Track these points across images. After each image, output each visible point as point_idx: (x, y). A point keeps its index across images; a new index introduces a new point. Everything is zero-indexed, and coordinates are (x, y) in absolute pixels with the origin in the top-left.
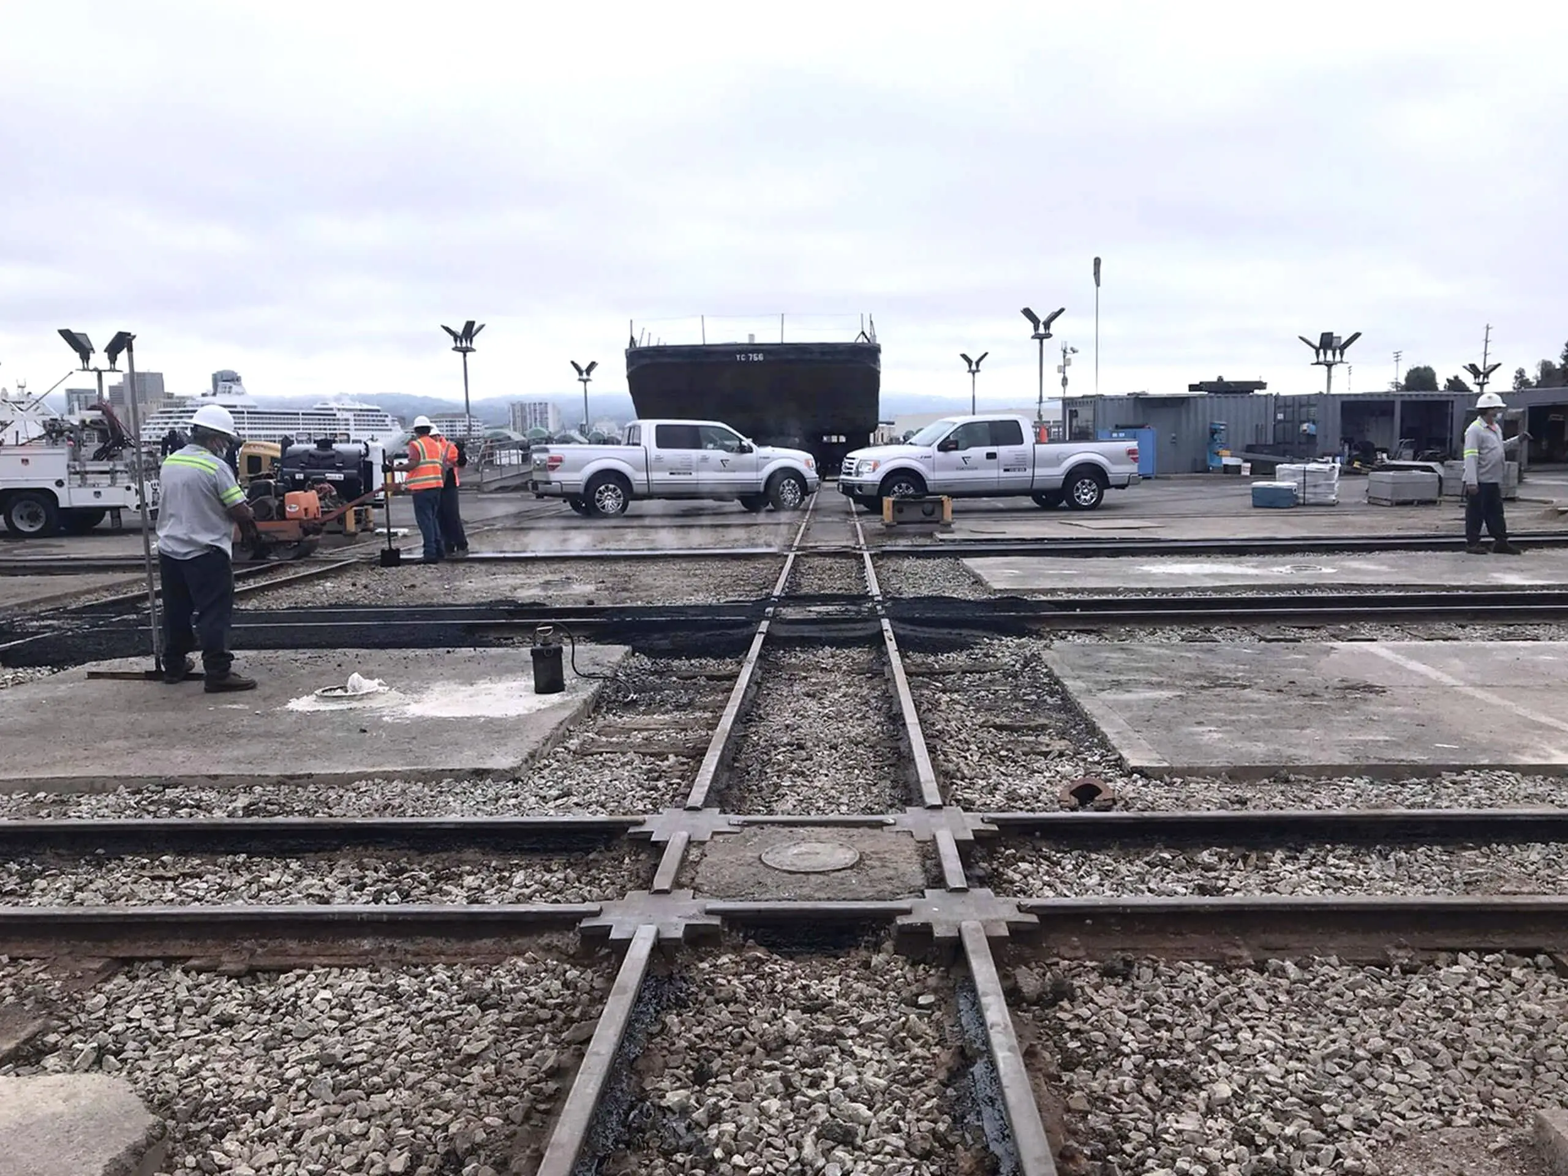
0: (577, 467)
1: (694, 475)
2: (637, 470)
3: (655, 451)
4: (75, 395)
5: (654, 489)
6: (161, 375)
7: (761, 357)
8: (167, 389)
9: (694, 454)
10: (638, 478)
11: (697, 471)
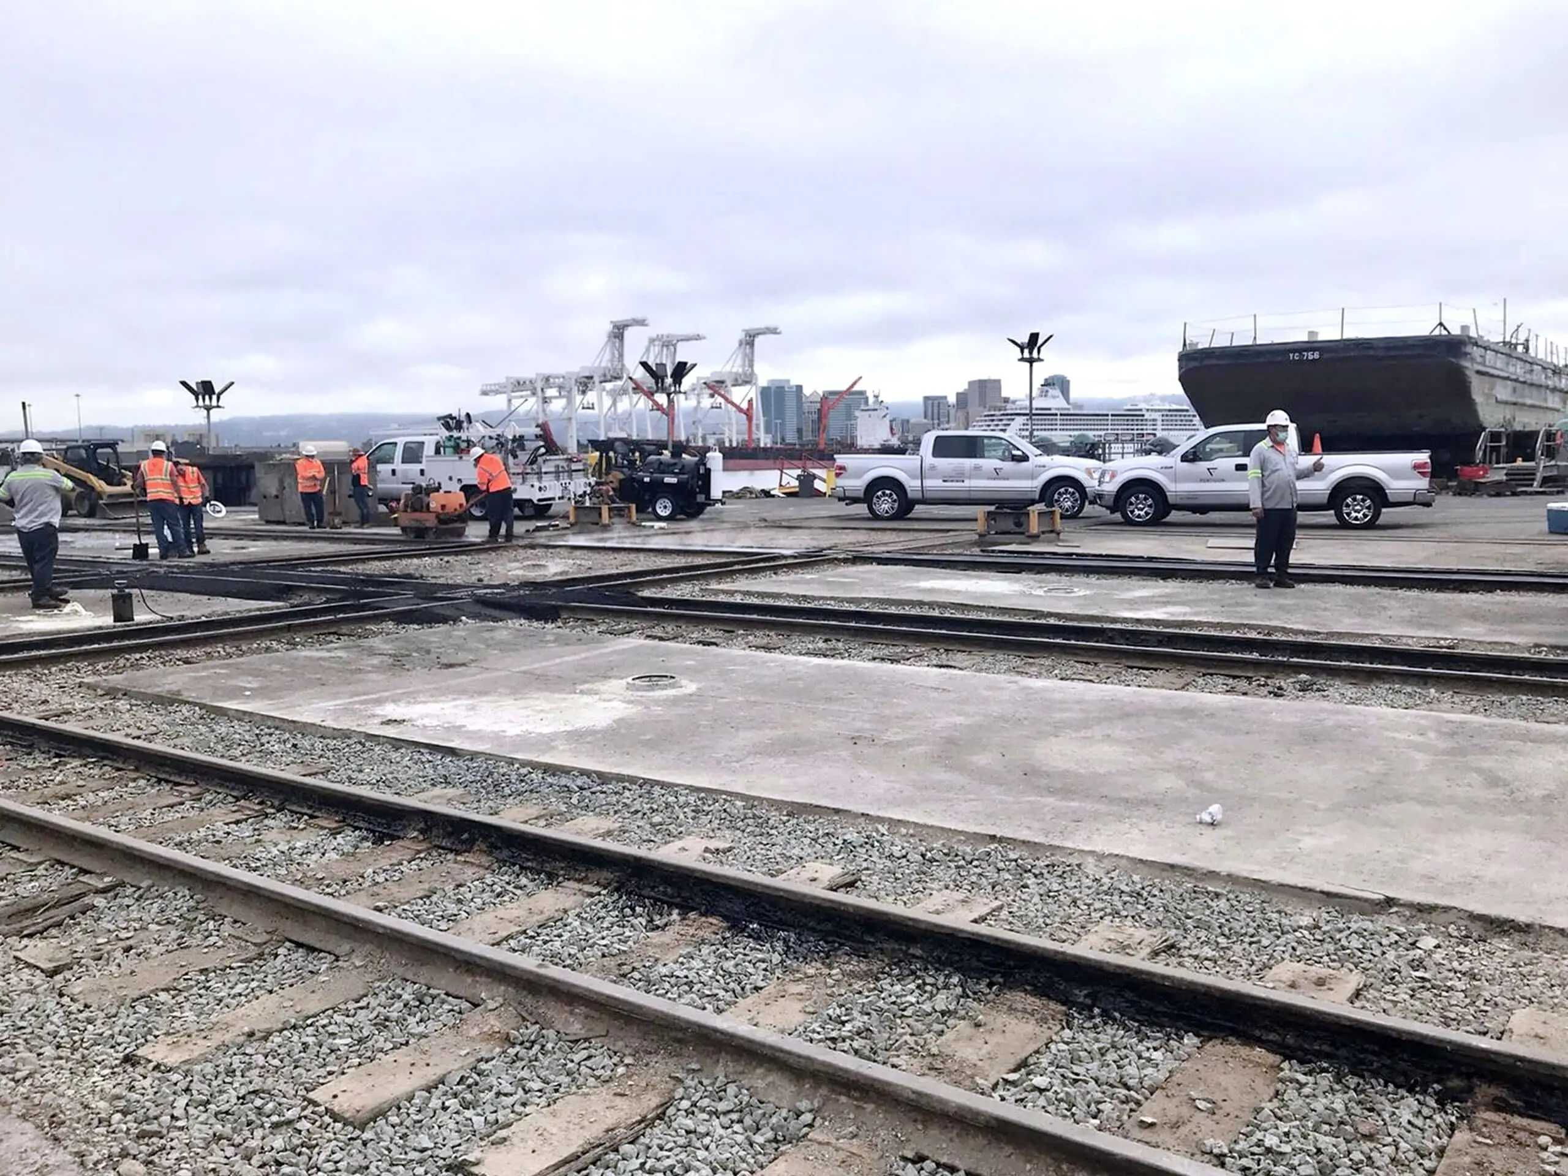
0: (858, 475)
1: (967, 483)
2: (913, 477)
3: (929, 460)
4: (930, 402)
5: (928, 495)
6: (999, 381)
7: (1317, 355)
8: (1004, 394)
9: (968, 463)
10: (912, 485)
11: (970, 478)
